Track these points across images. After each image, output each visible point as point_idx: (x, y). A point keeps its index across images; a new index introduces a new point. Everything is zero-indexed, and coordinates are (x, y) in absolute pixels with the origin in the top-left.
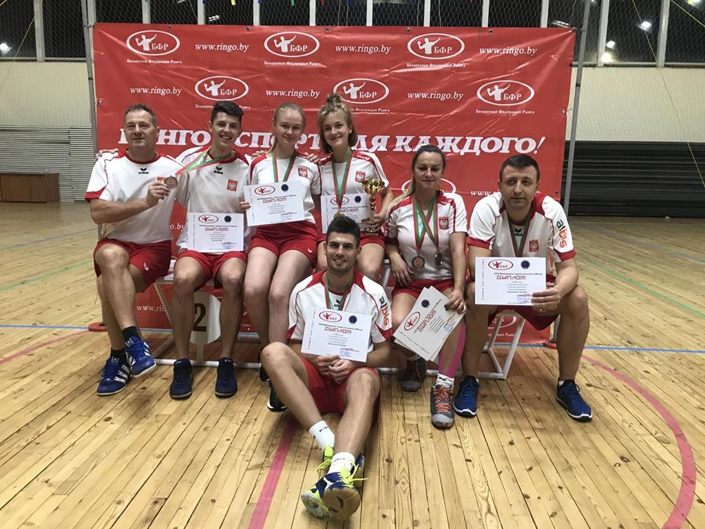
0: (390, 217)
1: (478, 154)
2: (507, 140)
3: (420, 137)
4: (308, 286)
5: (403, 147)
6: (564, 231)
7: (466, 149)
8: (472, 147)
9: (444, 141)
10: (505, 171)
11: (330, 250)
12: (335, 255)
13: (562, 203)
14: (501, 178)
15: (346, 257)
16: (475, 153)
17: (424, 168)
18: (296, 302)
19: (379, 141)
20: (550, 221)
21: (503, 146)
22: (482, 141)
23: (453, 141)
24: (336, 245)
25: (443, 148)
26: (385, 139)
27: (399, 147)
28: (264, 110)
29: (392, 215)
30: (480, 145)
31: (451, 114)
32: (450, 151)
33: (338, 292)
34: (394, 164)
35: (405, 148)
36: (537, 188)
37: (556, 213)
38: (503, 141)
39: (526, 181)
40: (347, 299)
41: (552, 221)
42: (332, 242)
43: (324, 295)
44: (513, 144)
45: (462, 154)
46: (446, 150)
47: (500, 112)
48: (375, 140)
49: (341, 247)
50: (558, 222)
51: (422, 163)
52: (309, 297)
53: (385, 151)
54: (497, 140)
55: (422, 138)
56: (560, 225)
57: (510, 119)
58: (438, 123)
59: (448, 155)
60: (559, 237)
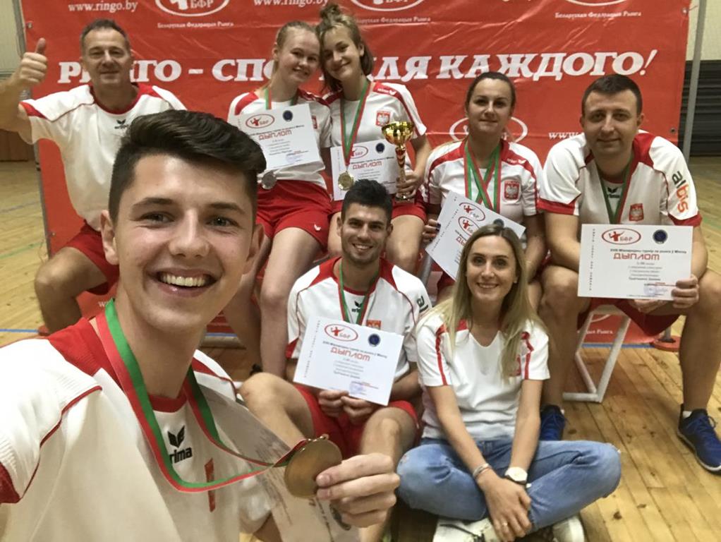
0: (430, 175)
1: (559, 78)
2: (601, 57)
3: (475, 57)
4: (314, 282)
5: (450, 72)
6: (684, 188)
7: (542, 72)
8: (549, 69)
9: (509, 60)
10: (589, 100)
11: (349, 230)
12: (356, 238)
13: (680, 145)
14: (583, 112)
15: (372, 241)
16: (554, 77)
17: (483, 101)
18: (297, 307)
19: (417, 64)
20: (661, 174)
21: (595, 65)
22: (564, 58)
23: (523, 60)
24: (357, 223)
25: (507, 71)
26: (425, 60)
27: (444, 72)
28: (252, 27)
29: (433, 172)
30: (561, 65)
31: (519, 20)
32: (518, 75)
33: (356, 290)
34: (438, 97)
35: (454, 73)
36: (638, 123)
37: (671, 162)
38: (595, 58)
39: (620, 115)
40: (371, 300)
41: (664, 175)
42: (353, 219)
43: (338, 296)
44: (609, 61)
45: (536, 79)
46: (513, 74)
47: (591, 15)
48: (410, 64)
49: (366, 227)
50: (674, 175)
51: (481, 94)
52: (315, 299)
53: (425, 79)
54: (586, 57)
55: (478, 58)
56: (677, 179)
57: (605, 25)
58: (500, 35)
59: (515, 81)
60: (677, 197)
